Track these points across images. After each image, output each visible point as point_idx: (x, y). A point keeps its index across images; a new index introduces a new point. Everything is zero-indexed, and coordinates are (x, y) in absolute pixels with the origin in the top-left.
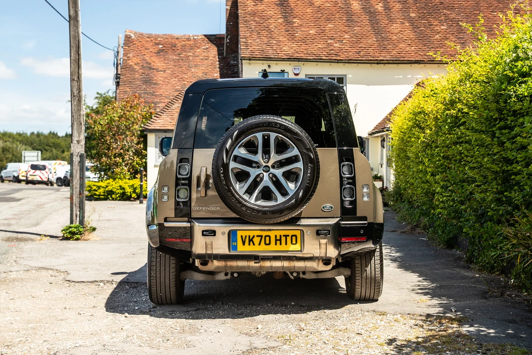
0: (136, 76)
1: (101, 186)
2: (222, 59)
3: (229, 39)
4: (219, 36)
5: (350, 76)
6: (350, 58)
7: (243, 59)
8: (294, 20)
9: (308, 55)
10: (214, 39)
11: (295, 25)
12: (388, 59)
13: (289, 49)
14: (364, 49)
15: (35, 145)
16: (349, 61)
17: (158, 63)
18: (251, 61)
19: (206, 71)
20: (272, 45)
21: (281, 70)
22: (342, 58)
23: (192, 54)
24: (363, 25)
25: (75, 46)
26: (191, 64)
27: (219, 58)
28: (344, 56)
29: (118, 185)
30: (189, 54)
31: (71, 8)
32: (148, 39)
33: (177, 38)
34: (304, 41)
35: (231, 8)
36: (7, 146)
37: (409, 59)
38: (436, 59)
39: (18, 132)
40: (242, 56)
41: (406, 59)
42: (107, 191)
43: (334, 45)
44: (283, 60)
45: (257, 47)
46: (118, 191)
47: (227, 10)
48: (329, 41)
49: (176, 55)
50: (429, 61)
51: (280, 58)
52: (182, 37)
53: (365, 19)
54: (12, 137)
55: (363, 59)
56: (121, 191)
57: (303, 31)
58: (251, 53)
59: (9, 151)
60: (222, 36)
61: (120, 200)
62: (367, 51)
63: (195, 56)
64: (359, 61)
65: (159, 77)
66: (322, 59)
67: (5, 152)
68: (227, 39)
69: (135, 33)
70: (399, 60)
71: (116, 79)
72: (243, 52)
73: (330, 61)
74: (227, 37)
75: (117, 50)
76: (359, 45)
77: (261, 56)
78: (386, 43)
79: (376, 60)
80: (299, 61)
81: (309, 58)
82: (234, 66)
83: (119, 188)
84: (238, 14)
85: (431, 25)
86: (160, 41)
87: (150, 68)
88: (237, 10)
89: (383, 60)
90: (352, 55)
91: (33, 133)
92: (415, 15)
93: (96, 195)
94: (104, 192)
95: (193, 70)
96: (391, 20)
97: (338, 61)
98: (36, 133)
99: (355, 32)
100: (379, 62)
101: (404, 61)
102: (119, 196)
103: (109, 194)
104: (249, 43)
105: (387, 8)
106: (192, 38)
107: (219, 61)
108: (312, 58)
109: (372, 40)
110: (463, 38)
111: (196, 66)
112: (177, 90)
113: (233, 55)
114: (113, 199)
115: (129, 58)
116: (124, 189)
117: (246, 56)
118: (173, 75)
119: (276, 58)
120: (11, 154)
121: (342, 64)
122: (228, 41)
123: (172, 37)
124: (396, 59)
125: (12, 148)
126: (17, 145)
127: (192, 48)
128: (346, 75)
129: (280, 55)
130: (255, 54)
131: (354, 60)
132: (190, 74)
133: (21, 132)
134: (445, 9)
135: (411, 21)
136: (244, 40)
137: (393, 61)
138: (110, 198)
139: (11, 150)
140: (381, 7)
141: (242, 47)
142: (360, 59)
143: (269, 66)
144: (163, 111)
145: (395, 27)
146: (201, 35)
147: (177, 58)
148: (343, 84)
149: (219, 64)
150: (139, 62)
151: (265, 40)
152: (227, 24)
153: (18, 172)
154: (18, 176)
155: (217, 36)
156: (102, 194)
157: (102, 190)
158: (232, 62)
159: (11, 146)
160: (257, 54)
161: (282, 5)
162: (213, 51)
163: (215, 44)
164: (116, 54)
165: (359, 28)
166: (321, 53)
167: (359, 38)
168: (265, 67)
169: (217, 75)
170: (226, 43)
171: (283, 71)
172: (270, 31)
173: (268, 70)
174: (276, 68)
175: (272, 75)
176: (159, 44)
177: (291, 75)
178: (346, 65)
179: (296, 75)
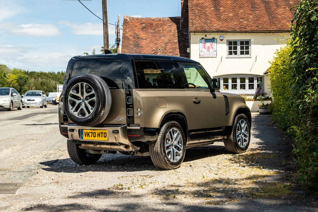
0: (131, 43)
2: (179, 31)
4: (177, 18)
5: (253, 40)
6: (252, 30)
7: (191, 32)
8: (220, 8)
9: (228, 29)
10: (174, 20)
11: (221, 11)
12: (275, 29)
13: (217, 25)
14: (261, 24)
15: (61, 80)
16: (252, 32)
17: (143, 35)
18: (195, 33)
19: (170, 39)
20: (207, 23)
21: (213, 38)
22: (248, 30)
23: (162, 29)
24: (261, 10)
26: (162, 35)
27: (177, 31)
28: (249, 29)
30: (160, 29)
32: (137, 21)
33: (153, 20)
34: (226, 20)
35: (184, 2)
36: (43, 81)
37: (288, 29)
39: (50, 72)
40: (190, 30)
41: (286, 29)
43: (244, 22)
44: (214, 32)
45: (199, 25)
47: (182, 3)
48: (240, 20)
49: (152, 30)
51: (212, 31)
52: (156, 19)
53: (262, 6)
54: (46, 75)
55: (260, 30)
57: (225, 15)
58: (195, 29)
59: (45, 85)
60: (179, 18)
62: (263, 25)
63: (163, 30)
64: (258, 32)
65: (143, 43)
66: (236, 31)
67: (42, 85)
68: (182, 20)
69: (130, 18)
70: (282, 30)
71: (117, 41)
72: (191, 28)
73: (241, 32)
74: (182, 19)
75: (117, 24)
76: (259, 22)
77: (201, 30)
78: (274, 20)
79: (268, 31)
80: (223, 32)
81: (229, 30)
82: (186, 35)
84: (188, 6)
86: (143, 22)
87: (138, 38)
88: (188, 3)
89: (272, 31)
90: (254, 28)
91: (59, 73)
92: (292, 3)
95: (163, 38)
96: (278, 6)
97: (246, 32)
98: (61, 72)
99: (256, 14)
100: (270, 32)
101: (285, 30)
104: (194, 23)
106: (162, 20)
107: (177, 33)
108: (230, 30)
109: (266, 19)
111: (164, 36)
112: (153, 50)
113: (185, 29)
115: (126, 33)
117: (192, 30)
118: (151, 41)
119: (209, 31)
120: (47, 86)
121: (248, 34)
123: (150, 19)
124: (280, 29)
125: (47, 82)
126: (49, 80)
127: (162, 25)
128: (250, 39)
129: (212, 29)
130: (197, 29)
131: (255, 31)
132: (161, 41)
133: (51, 72)
135: (290, 6)
136: (192, 21)
137: (278, 31)
139: (46, 84)
141: (190, 25)
142: (259, 30)
143: (206, 36)
145: (280, 11)
146: (167, 18)
148: (249, 45)
149: (178, 35)
150: (132, 34)
151: (204, 20)
152: (182, 11)
153: (55, 98)
154: (56, 100)
155: (176, 18)
158: (185, 33)
159: (46, 81)
160: (199, 29)
162: (174, 27)
163: (175, 23)
164: (117, 27)
165: (258, 12)
166: (236, 27)
167: (258, 18)
168: (203, 36)
169: (176, 41)
170: (181, 22)
171: (214, 38)
172: (206, 15)
173: (205, 38)
174: (210, 36)
175: (207, 40)
176: (142, 24)
177: (218, 40)
178: (251, 34)
179: (221, 40)
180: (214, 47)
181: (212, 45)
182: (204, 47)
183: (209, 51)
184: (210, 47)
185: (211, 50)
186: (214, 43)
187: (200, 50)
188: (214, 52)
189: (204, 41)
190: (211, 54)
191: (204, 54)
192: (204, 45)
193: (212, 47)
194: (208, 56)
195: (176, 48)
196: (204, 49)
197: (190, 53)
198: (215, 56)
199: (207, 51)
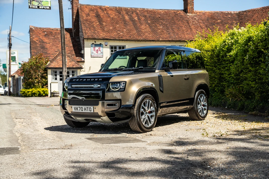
0: (38, 45)
1: (30, 91)
2: (72, 38)
3: (75, 30)
5: (127, 46)
6: (127, 39)
7: (85, 39)
8: (103, 23)
11: (104, 25)
12: (142, 39)
13: (102, 35)
16: (127, 40)
17: (46, 40)
18: (88, 40)
20: (96, 33)
24: (131, 26)
25: (63, 37)
27: (71, 38)
28: (125, 38)
29: (37, 90)
30: (59, 36)
31: (62, 24)
32: (40, 30)
33: (52, 30)
34: (108, 32)
35: (75, 17)
37: (150, 39)
38: (160, 40)
40: (83, 37)
41: (149, 39)
42: (32, 93)
43: (120, 33)
44: (101, 39)
45: (90, 34)
46: (38, 93)
48: (118, 32)
49: (53, 37)
50: (157, 40)
52: (54, 29)
53: (131, 23)
55: (132, 39)
56: (39, 93)
57: (107, 28)
58: (88, 37)
60: (71, 29)
61: (38, 97)
62: (133, 36)
65: (48, 46)
66: (116, 39)
69: (34, 27)
70: (146, 40)
73: (119, 40)
76: (130, 34)
77: (92, 38)
78: (140, 33)
79: (137, 40)
80: (107, 40)
81: (111, 39)
83: (38, 92)
85: (157, 26)
86: (45, 30)
87: (43, 42)
88: (78, 18)
89: (140, 40)
92: (150, 22)
93: (27, 95)
94: (31, 94)
96: (141, 24)
97: (123, 40)
102: (38, 95)
103: (33, 94)
105: (139, 19)
106: (59, 30)
107: (71, 39)
108: (112, 39)
109: (135, 32)
110: (169, 32)
113: (77, 37)
114: (35, 96)
115: (33, 38)
116: (40, 92)
117: (86, 37)
118: (53, 45)
119: (98, 39)
121: (124, 41)
122: (75, 31)
123: (50, 29)
127: (59, 34)
128: (125, 46)
129: (99, 37)
131: (129, 40)
134: (161, 20)
135: (149, 24)
136: (84, 31)
137: (144, 40)
138: (34, 96)
140: (137, 18)
141: (84, 34)
142: (131, 39)
143: (95, 42)
144: (53, 60)
145: (143, 27)
147: (54, 38)
148: (124, 49)
149: (71, 41)
150: (38, 39)
151: (93, 31)
155: (69, 29)
156: (30, 94)
157: (30, 93)
158: (77, 40)
160: (90, 37)
161: (98, 17)
162: (68, 35)
163: (68, 32)
164: (9, 34)
165: (129, 27)
166: (116, 37)
167: (129, 31)
168: (94, 42)
169: (71, 45)
170: (74, 32)
171: (101, 44)
172: (94, 27)
173: (95, 43)
174: (98, 42)
175: (96, 45)
176: (45, 32)
177: (104, 45)
178: (126, 41)
179: (106, 45)
180: (101, 50)
181: (99, 49)
182: (94, 50)
183: (97, 53)
184: (98, 50)
185: (99, 52)
186: (101, 48)
187: (91, 52)
188: (101, 53)
189: (94, 46)
190: (99, 55)
191: (94, 55)
192: (94, 49)
193: (100, 50)
194: (97, 56)
195: (72, 50)
196: (94, 51)
197: (84, 54)
198: (102, 56)
199: (96, 53)
